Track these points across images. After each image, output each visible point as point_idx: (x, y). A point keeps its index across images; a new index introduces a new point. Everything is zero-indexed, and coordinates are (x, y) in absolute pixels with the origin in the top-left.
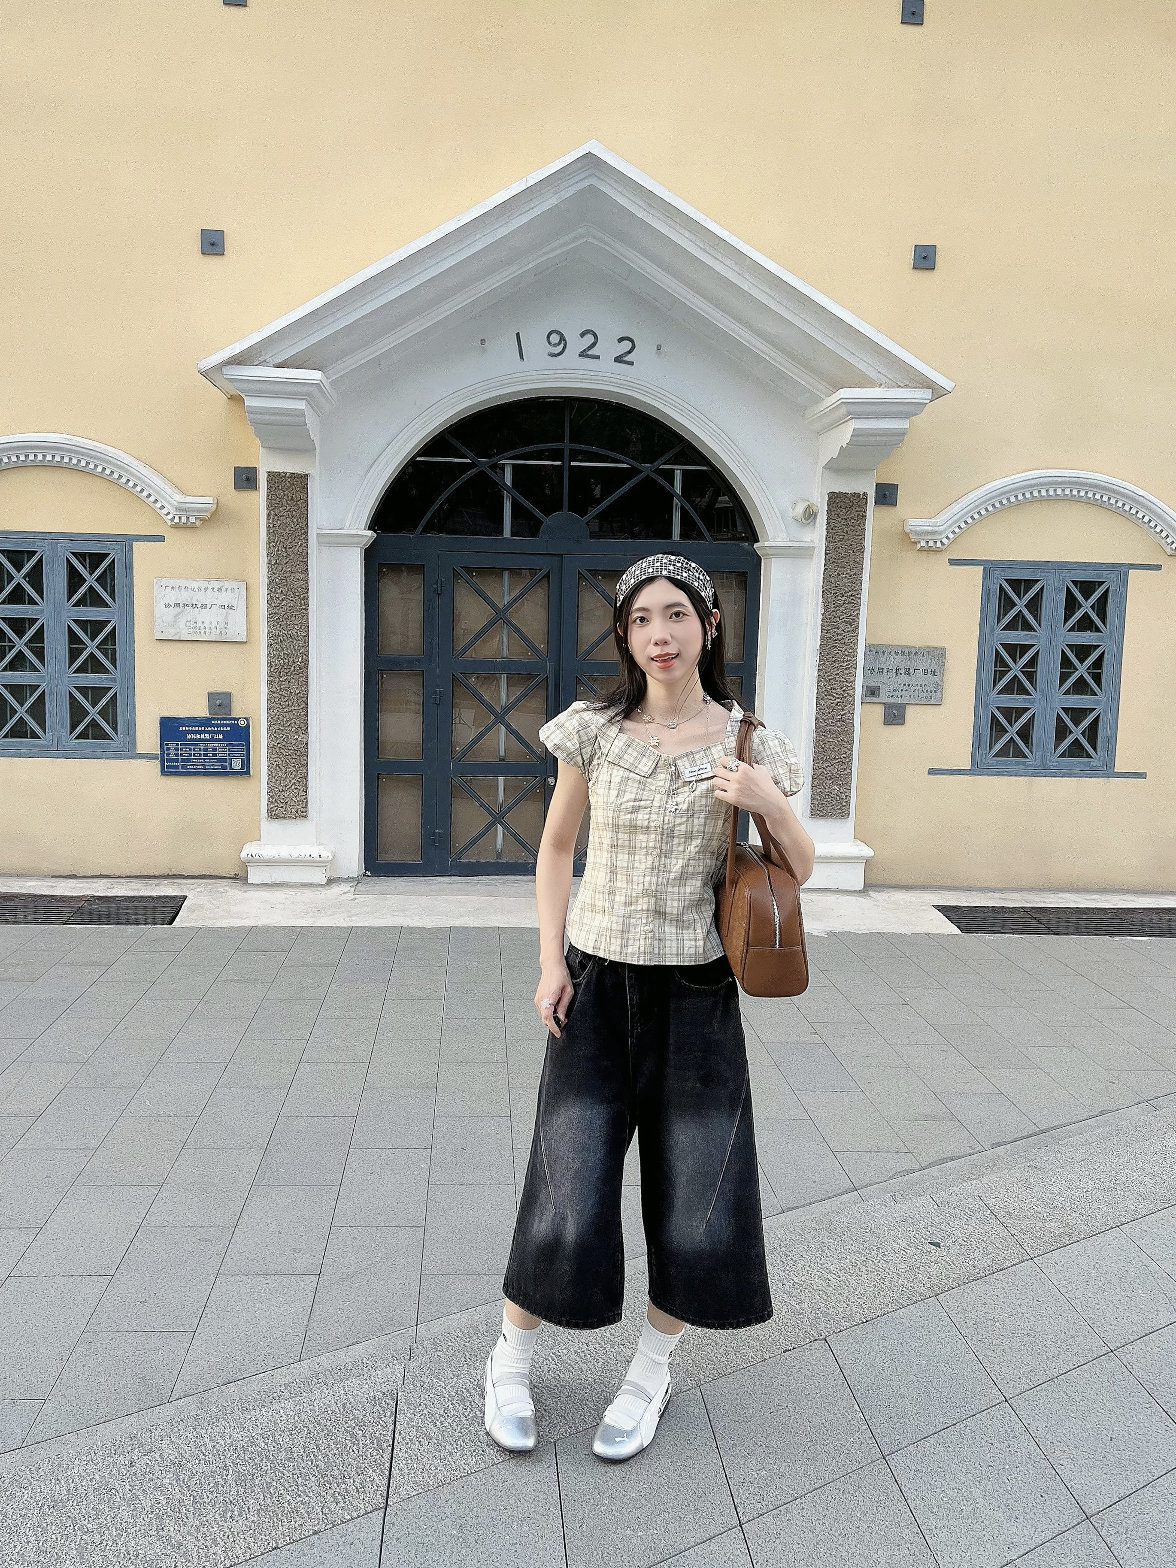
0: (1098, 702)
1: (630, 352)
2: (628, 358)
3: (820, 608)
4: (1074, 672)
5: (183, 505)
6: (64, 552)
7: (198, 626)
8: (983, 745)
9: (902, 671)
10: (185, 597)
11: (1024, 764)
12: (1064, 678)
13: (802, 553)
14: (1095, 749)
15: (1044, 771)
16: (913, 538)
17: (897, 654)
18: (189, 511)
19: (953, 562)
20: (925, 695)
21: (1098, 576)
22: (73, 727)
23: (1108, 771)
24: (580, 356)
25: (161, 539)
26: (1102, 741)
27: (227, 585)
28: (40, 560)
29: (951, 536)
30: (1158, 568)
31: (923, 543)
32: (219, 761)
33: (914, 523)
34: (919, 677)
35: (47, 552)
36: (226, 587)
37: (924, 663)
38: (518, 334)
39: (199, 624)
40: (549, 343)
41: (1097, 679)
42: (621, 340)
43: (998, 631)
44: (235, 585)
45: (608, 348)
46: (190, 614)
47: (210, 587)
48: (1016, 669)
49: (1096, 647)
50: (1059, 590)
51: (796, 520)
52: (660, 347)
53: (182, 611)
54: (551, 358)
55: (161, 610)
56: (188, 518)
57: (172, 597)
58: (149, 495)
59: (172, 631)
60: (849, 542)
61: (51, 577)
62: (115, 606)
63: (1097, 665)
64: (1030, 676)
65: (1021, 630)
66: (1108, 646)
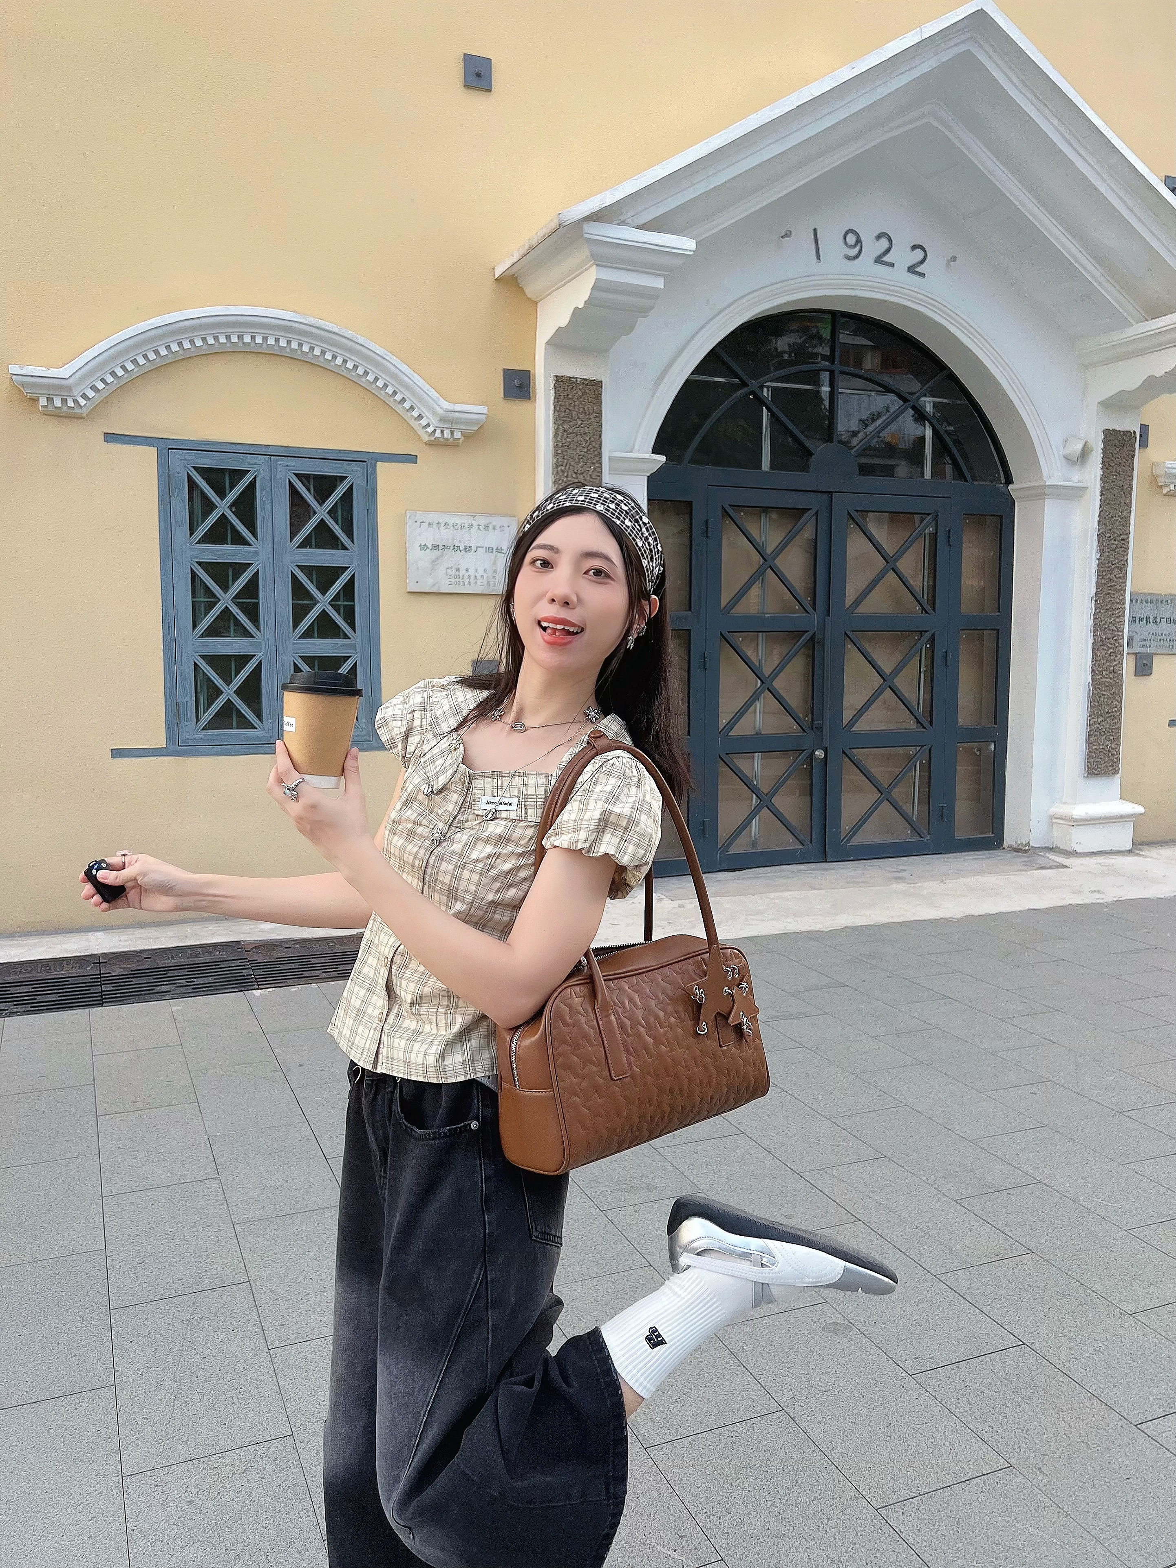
1: (922, 262)
2: (919, 269)
3: (1094, 552)
5: (451, 415)
6: (285, 473)
7: (461, 574)
9: (1151, 620)
10: (445, 536)
13: (1073, 493)
16: (1162, 481)
18: (456, 423)
20: (1168, 644)
24: (876, 262)
25: (411, 459)
27: (496, 521)
28: (253, 484)
31: (1172, 487)
33: (1170, 466)
34: (1164, 627)
35: (263, 473)
36: (494, 523)
37: (1167, 611)
38: (815, 230)
39: (462, 571)
40: (846, 243)
42: (915, 247)
44: (505, 521)
45: (902, 256)
46: (451, 559)
47: (475, 523)
51: (1067, 458)
52: (954, 259)
53: (442, 555)
54: (845, 261)
55: (415, 554)
56: (452, 432)
57: (428, 536)
58: (403, 400)
59: (430, 581)
60: (1121, 483)
61: (268, 507)
62: (353, 548)
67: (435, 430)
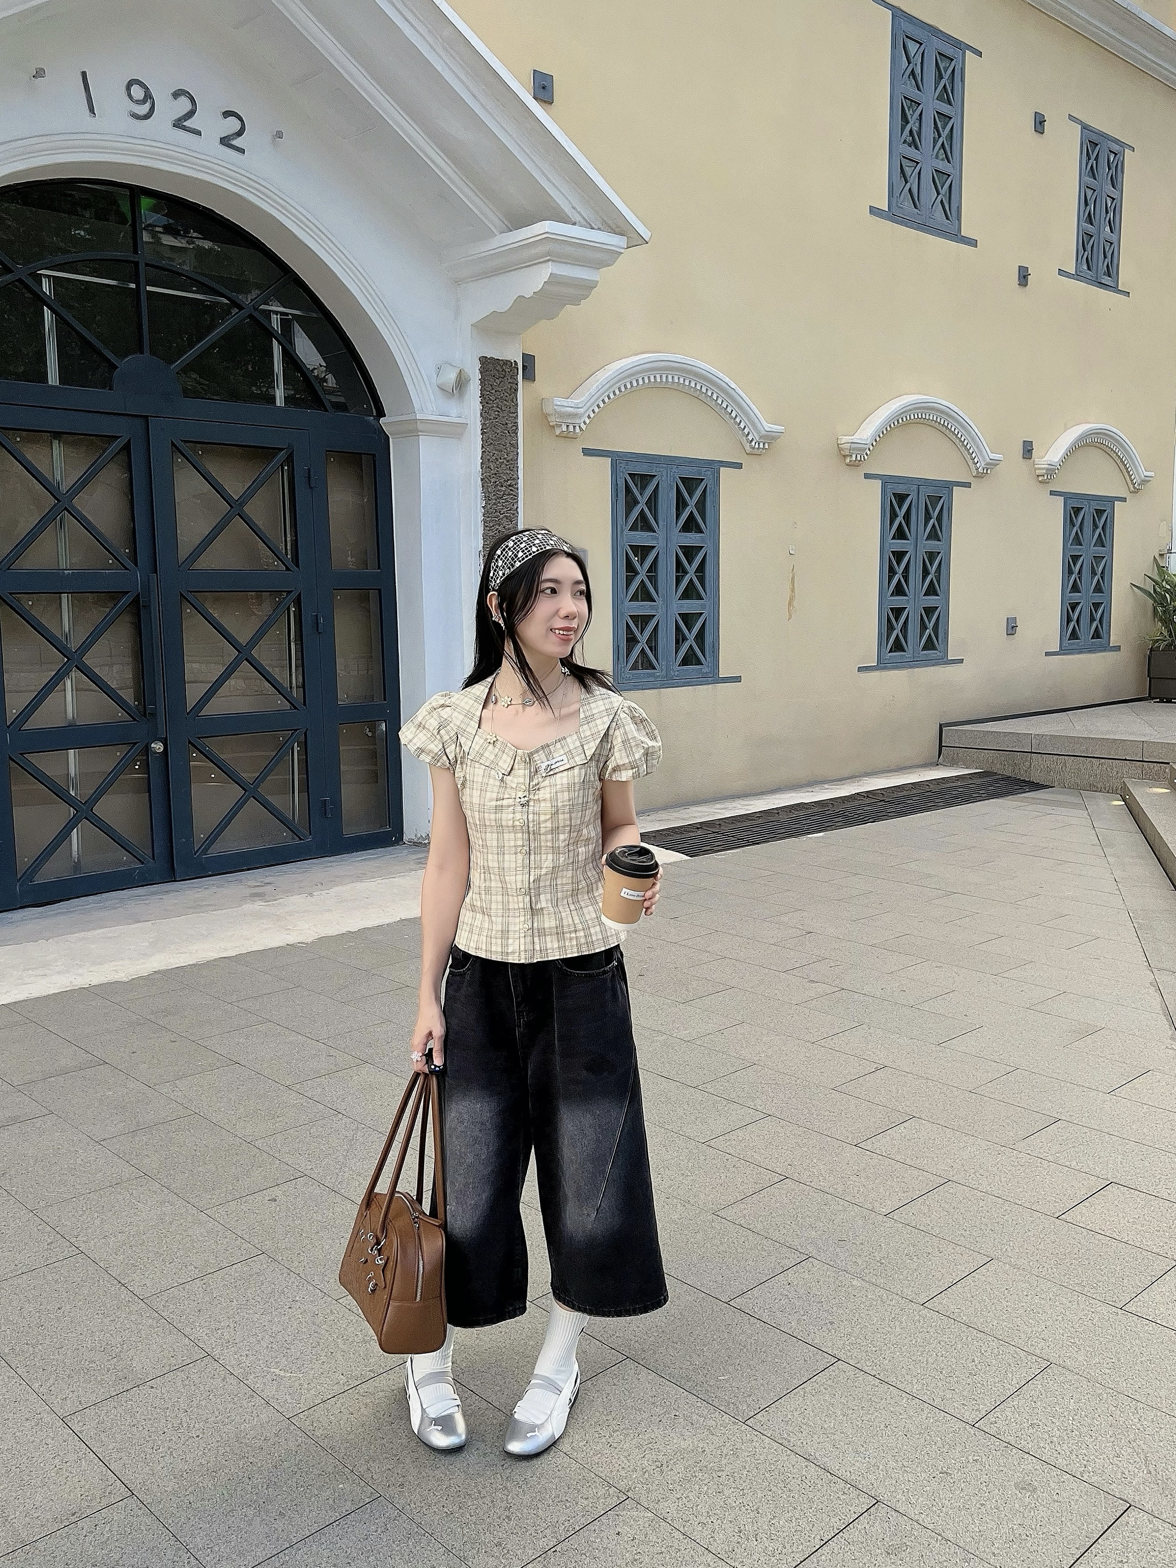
0: (703, 607)
1: (240, 134)
2: (236, 142)
3: (479, 500)
4: (685, 575)
8: (621, 657)
11: (653, 675)
12: (678, 581)
13: (450, 431)
14: (704, 655)
15: (669, 682)
16: (553, 420)
19: (587, 452)
21: (699, 473)
23: (713, 678)
26: (709, 647)
29: (587, 421)
30: (739, 466)
31: (563, 428)
33: (563, 404)
38: (84, 74)
40: (130, 96)
41: (703, 581)
42: (227, 114)
43: (626, 532)
45: (211, 122)
48: (642, 572)
49: (699, 548)
50: (671, 487)
51: (441, 388)
52: (279, 135)
54: (131, 119)
60: (504, 421)
63: (701, 568)
64: (653, 579)
65: (642, 530)
66: (708, 548)
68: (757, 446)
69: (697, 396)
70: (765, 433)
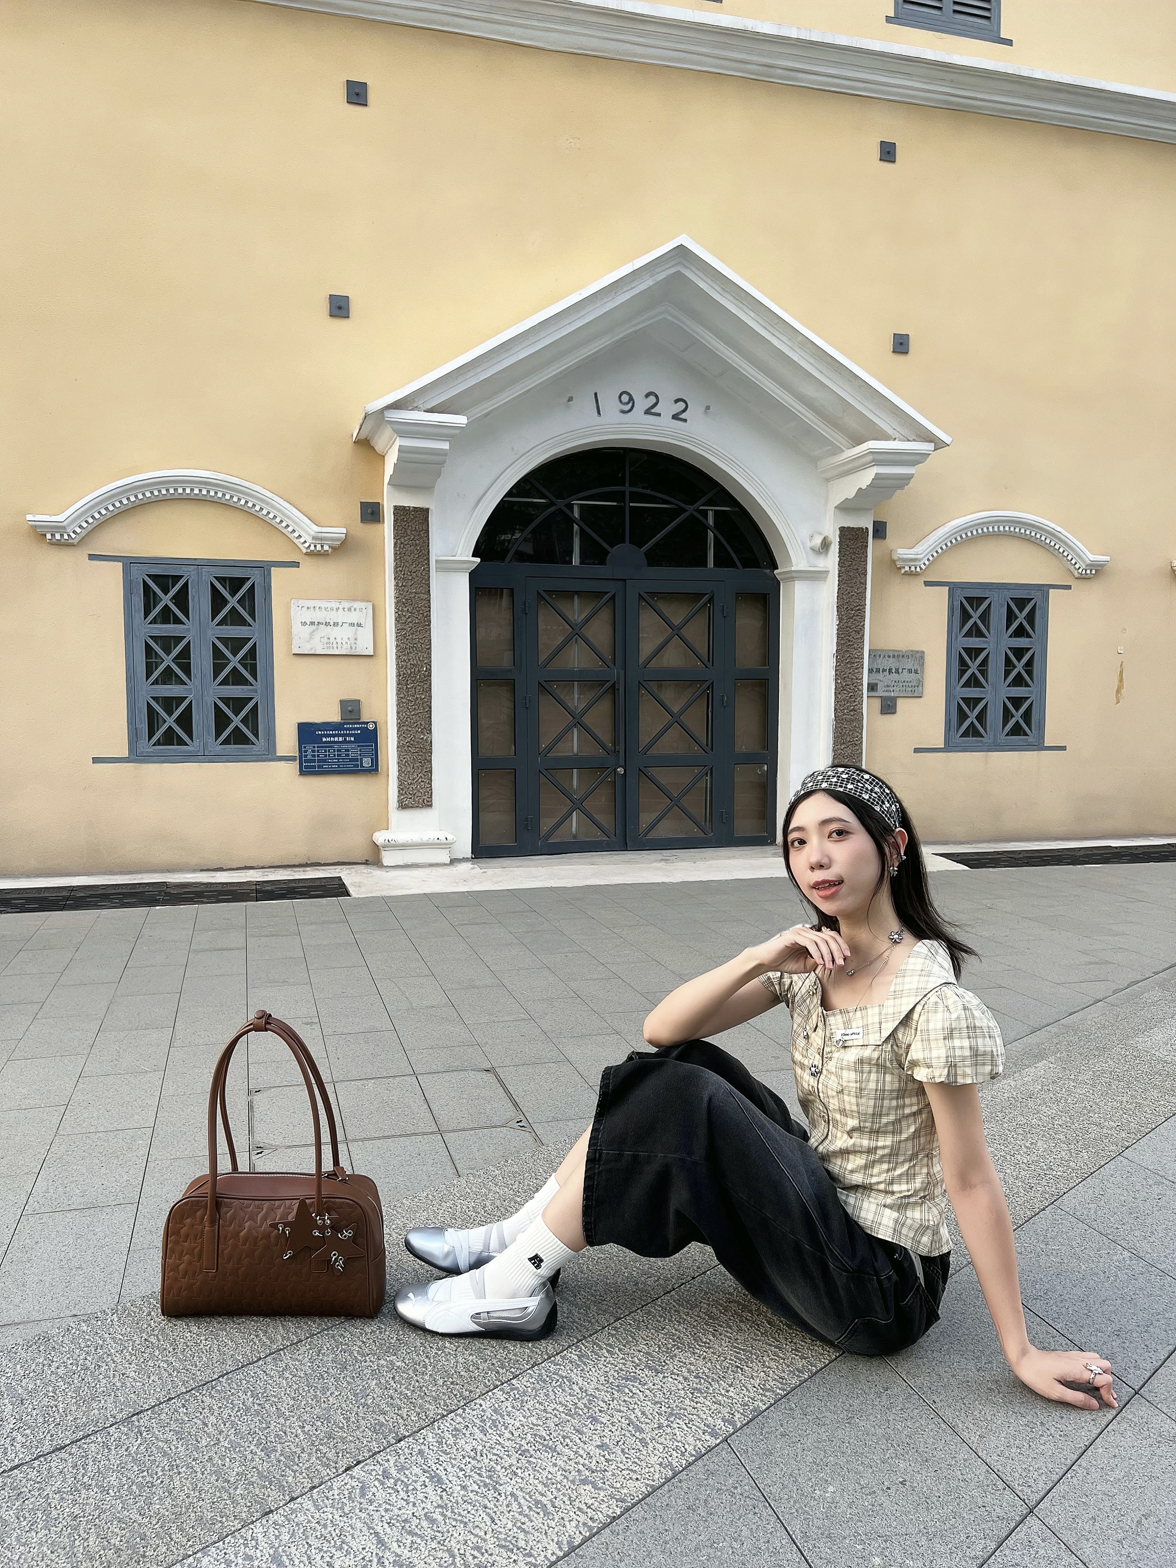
0: (1031, 692)
1: (684, 411)
2: (682, 416)
3: (835, 620)
4: (1013, 670)
5: (320, 535)
6: (208, 576)
7: (331, 642)
8: (952, 729)
9: (894, 671)
10: (319, 616)
11: (981, 742)
12: (1007, 674)
13: (817, 576)
14: (1030, 729)
15: (996, 747)
16: (897, 564)
17: (889, 657)
18: (324, 540)
19: (927, 584)
20: (910, 689)
21: (1029, 594)
22: (218, 735)
23: (1039, 745)
24: (645, 413)
25: (296, 565)
26: (1035, 722)
27: (357, 605)
28: (186, 584)
29: (927, 563)
30: (1069, 587)
31: (907, 569)
32: (351, 760)
33: (902, 552)
34: (906, 676)
35: (193, 577)
36: (355, 607)
37: (909, 664)
38: (596, 394)
39: (332, 640)
40: (621, 401)
41: (1030, 673)
42: (677, 401)
43: (960, 638)
44: (363, 605)
45: (667, 408)
46: (324, 631)
47: (341, 607)
48: (973, 667)
49: (1028, 649)
50: (1002, 605)
51: (812, 549)
52: (708, 408)
53: (317, 629)
54: (621, 414)
55: (297, 628)
56: (322, 546)
57: (308, 617)
58: (288, 526)
59: (309, 646)
60: (856, 567)
61: (196, 599)
62: (256, 625)
63: (1030, 663)
64: (984, 673)
65: (976, 637)
66: (1036, 648)
67: (310, 545)
68: (1084, 572)
69: (1028, 540)
70: (1089, 562)
